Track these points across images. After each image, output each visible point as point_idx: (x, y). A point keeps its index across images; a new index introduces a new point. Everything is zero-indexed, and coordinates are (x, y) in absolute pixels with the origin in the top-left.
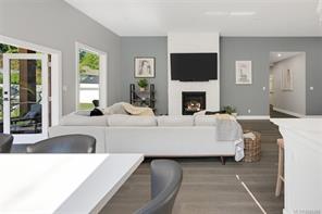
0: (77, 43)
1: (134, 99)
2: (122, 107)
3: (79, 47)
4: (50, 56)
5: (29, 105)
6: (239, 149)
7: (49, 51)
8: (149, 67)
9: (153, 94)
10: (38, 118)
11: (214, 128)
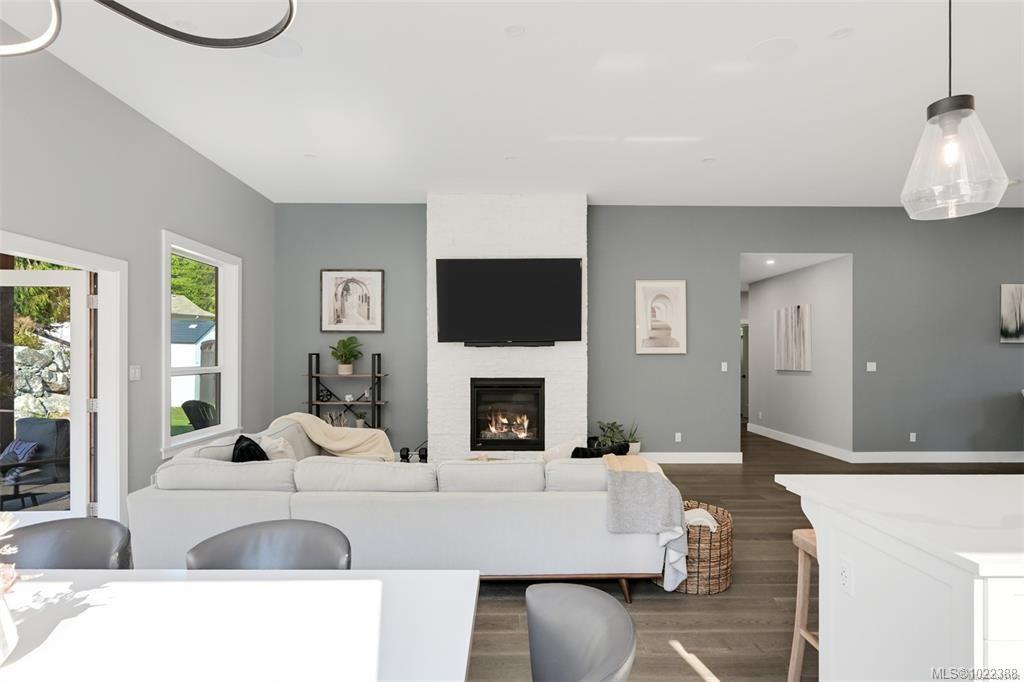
1: (321, 400)
2: (300, 431)
3: (171, 244)
4: (94, 277)
6: (673, 556)
7: (93, 262)
8: (366, 299)
9: (377, 383)
11: (604, 496)
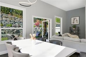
0: (55, 16)
2: (67, 35)
4: (50, 20)
5: (46, 32)
8: (77, 20)
10: (47, 36)
